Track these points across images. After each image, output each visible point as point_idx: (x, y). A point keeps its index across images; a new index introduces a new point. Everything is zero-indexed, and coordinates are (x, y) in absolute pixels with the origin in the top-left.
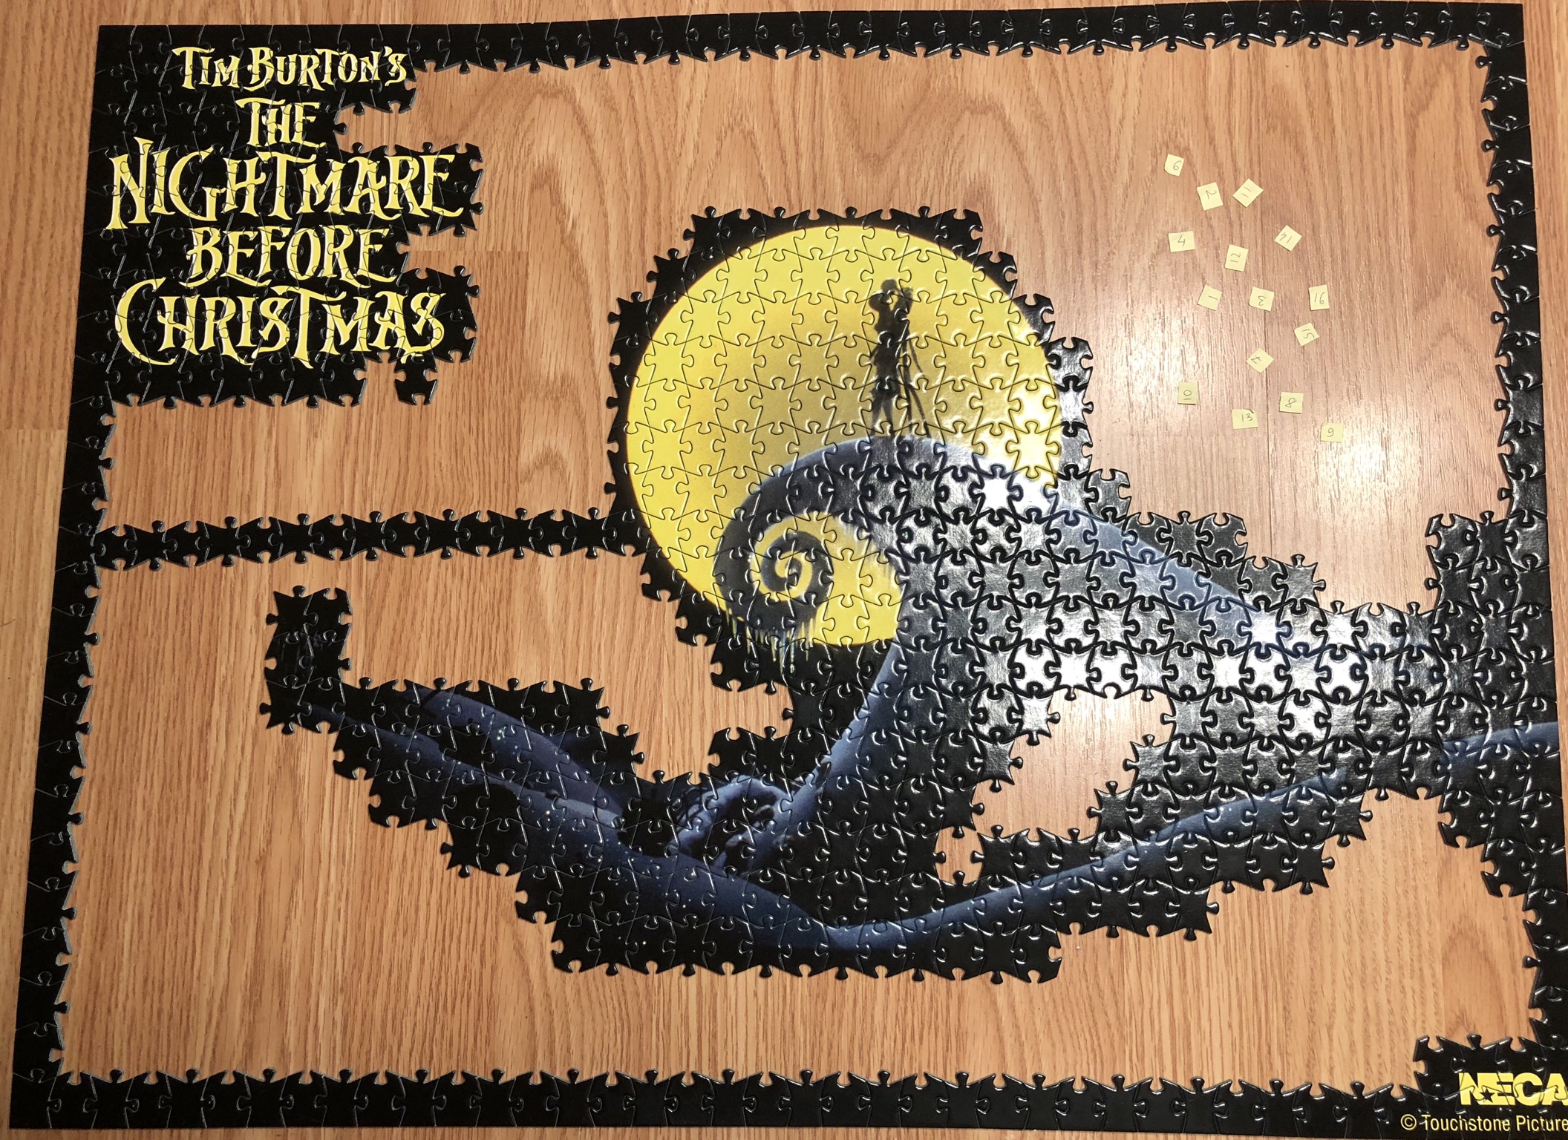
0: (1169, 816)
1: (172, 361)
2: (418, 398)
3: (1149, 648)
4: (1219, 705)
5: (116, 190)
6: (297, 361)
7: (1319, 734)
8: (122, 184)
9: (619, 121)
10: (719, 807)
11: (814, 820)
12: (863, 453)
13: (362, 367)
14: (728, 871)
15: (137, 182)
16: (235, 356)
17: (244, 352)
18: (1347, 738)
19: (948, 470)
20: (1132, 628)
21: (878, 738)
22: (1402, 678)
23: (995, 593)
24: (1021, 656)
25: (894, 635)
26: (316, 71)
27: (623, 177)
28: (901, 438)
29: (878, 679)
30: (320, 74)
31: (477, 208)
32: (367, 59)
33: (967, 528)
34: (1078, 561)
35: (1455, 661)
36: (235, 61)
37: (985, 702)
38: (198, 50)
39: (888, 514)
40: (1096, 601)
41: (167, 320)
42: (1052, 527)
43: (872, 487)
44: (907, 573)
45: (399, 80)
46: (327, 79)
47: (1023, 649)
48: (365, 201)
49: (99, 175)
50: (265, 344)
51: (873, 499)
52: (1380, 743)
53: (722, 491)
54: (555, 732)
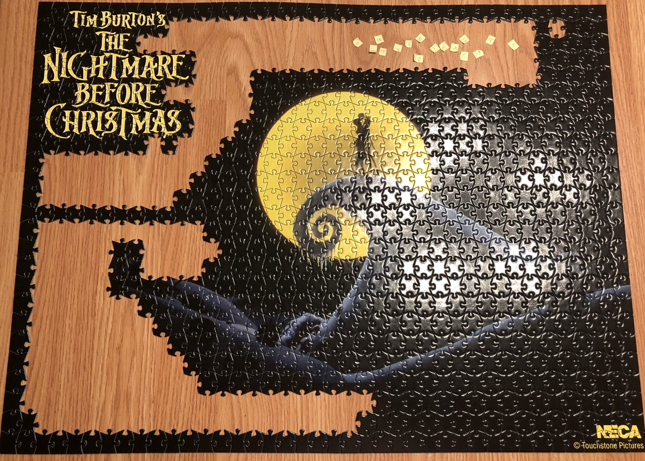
0: (479, 326)
1: (69, 137)
2: (171, 152)
3: (469, 258)
4: (497, 281)
5: (46, 68)
6: (121, 137)
7: (537, 292)
8: (48, 65)
10: (297, 326)
11: (336, 330)
12: (352, 182)
13: (147, 140)
14: (302, 352)
15: (55, 65)
16: (95, 135)
17: (98, 133)
18: (548, 293)
19: (387, 188)
20: (462, 251)
21: (361, 297)
22: (569, 268)
23: (407, 238)
24: (418, 263)
25: (367, 255)
26: (129, 21)
28: (367, 176)
29: (361, 272)
30: (130, 22)
31: (195, 76)
32: (149, 16)
33: (394, 211)
34: (439, 224)
35: (589, 261)
36: (95, 17)
37: (404, 281)
38: (80, 12)
39: (363, 206)
40: (447, 240)
41: (67, 120)
42: (429, 211)
43: (356, 196)
44: (371, 230)
45: (163, 25)
46: (133, 24)
47: (418, 260)
48: (148, 73)
49: (39, 62)
50: (107, 130)
51: (357, 200)
52: (561, 295)
53: (296, 198)
54: (230, 296)
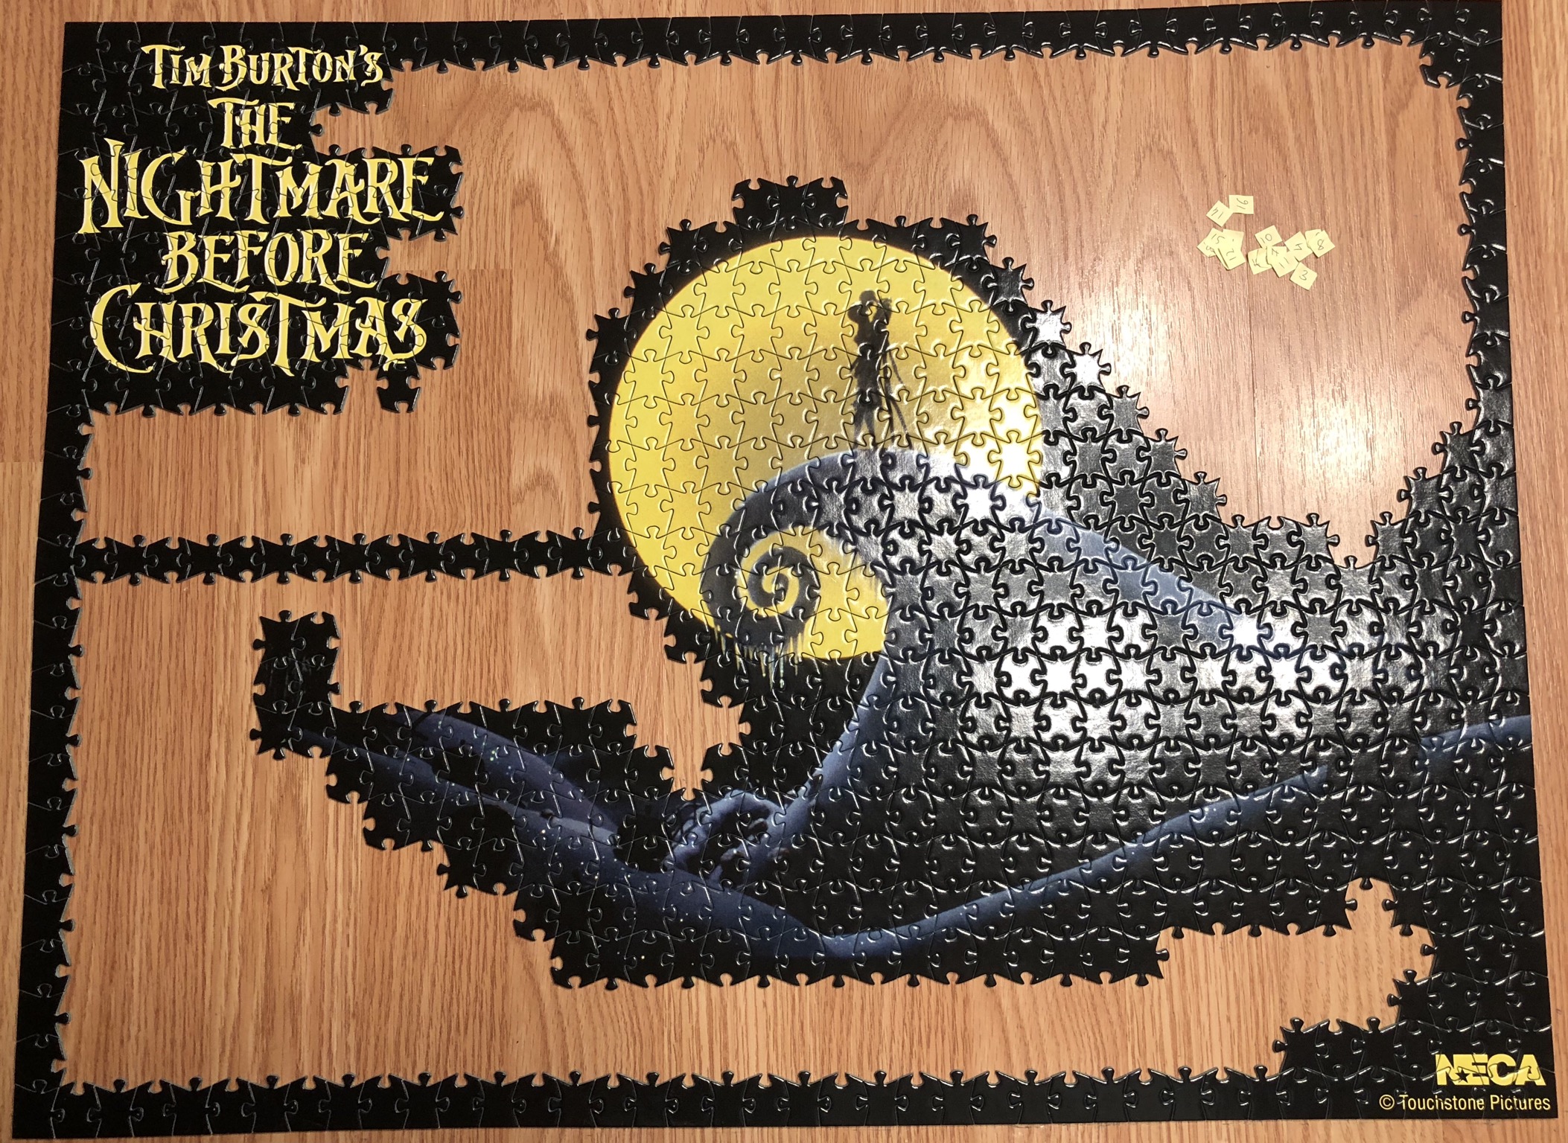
0: (1154, 818)
1: (150, 369)
2: (402, 406)
3: (1133, 653)
4: (1202, 707)
5: (88, 193)
6: (278, 369)
7: (1300, 733)
8: (93, 186)
9: (599, 134)
10: (714, 822)
11: (809, 832)
12: (846, 466)
13: (344, 375)
14: (724, 884)
15: (109, 184)
16: (214, 363)
17: (223, 359)
18: (1327, 737)
19: (931, 481)
20: (1116, 634)
21: (869, 750)
22: (1380, 676)
23: (981, 603)
24: (1008, 665)
25: (882, 648)
26: (290, 70)
27: (605, 192)
28: (883, 450)
29: (868, 691)
30: (294, 73)
31: (458, 212)
32: (342, 58)
33: (950, 539)
34: (1061, 569)
35: (1431, 658)
36: (207, 59)
37: (973, 711)
38: (168, 48)
39: (873, 526)
40: (1079, 607)
41: (143, 327)
42: (1035, 536)
43: (856, 501)
44: (893, 586)
45: (376, 80)
46: (302, 79)
47: (1009, 658)
48: (343, 204)
49: (70, 178)
50: (244, 351)
51: (857, 512)
52: (1360, 740)
53: (707, 508)
54: (549, 751)
